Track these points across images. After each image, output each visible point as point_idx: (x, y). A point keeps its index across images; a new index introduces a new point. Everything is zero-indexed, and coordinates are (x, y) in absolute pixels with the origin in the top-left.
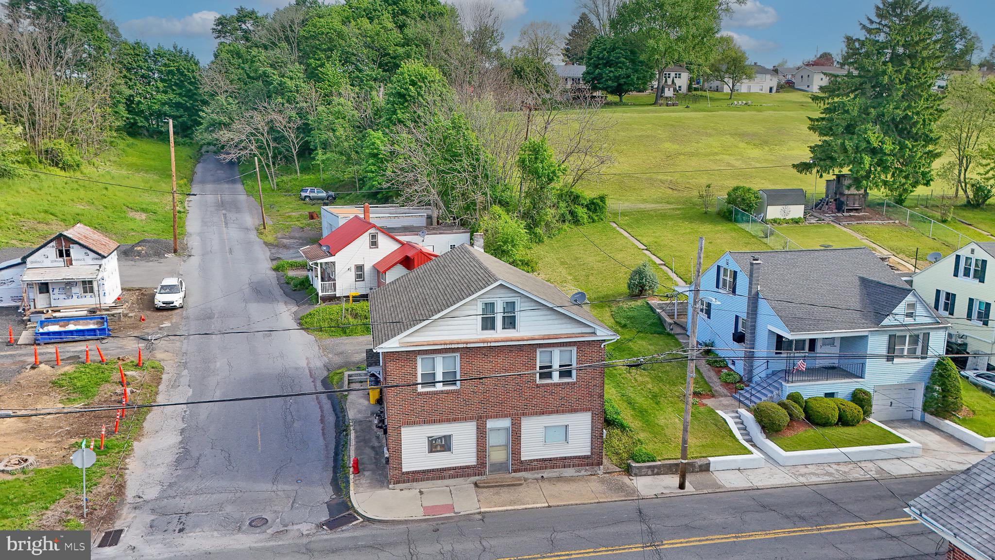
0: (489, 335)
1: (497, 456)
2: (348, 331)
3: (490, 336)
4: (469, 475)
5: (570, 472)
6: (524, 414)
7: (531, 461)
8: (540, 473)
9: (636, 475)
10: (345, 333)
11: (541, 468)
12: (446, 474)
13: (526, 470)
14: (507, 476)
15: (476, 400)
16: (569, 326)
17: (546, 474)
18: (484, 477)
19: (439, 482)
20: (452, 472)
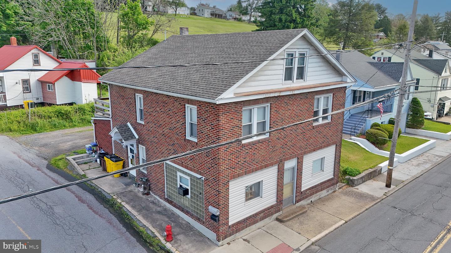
0: (289, 84)
1: (287, 192)
2: (38, 129)
3: (289, 86)
4: (272, 214)
5: (324, 193)
6: (305, 153)
7: (307, 190)
8: (310, 198)
9: (356, 185)
10: (35, 130)
11: (311, 195)
12: (258, 217)
13: (303, 199)
14: (294, 207)
15: (279, 146)
16: (331, 76)
17: (314, 198)
18: (281, 213)
19: (254, 227)
20: (262, 215)
